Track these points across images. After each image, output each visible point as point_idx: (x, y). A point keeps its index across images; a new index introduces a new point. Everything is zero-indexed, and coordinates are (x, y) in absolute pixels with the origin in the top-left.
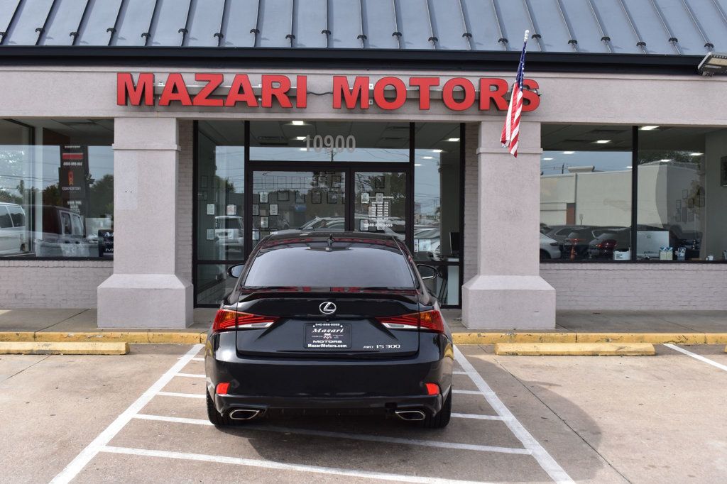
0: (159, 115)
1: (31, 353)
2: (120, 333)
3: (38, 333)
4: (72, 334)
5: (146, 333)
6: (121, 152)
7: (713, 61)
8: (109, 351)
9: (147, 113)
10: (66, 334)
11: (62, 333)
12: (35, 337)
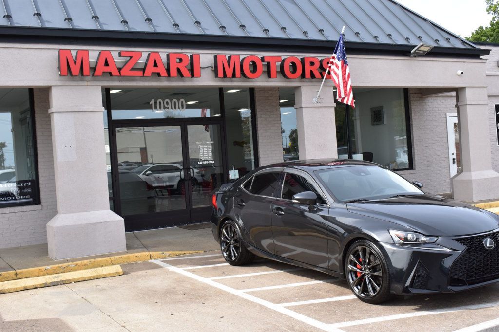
0: (89, 83)
1: (46, 286)
2: (88, 261)
3: (18, 271)
4: (49, 267)
5: (109, 258)
6: (59, 114)
7: (422, 48)
8: (109, 274)
9: (78, 82)
10: (43, 268)
11: (40, 268)
12: (16, 274)
